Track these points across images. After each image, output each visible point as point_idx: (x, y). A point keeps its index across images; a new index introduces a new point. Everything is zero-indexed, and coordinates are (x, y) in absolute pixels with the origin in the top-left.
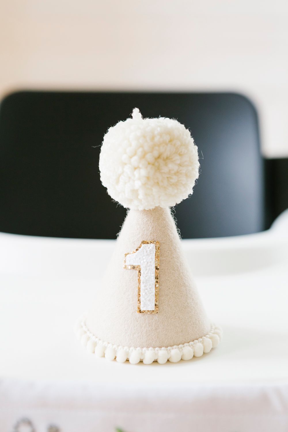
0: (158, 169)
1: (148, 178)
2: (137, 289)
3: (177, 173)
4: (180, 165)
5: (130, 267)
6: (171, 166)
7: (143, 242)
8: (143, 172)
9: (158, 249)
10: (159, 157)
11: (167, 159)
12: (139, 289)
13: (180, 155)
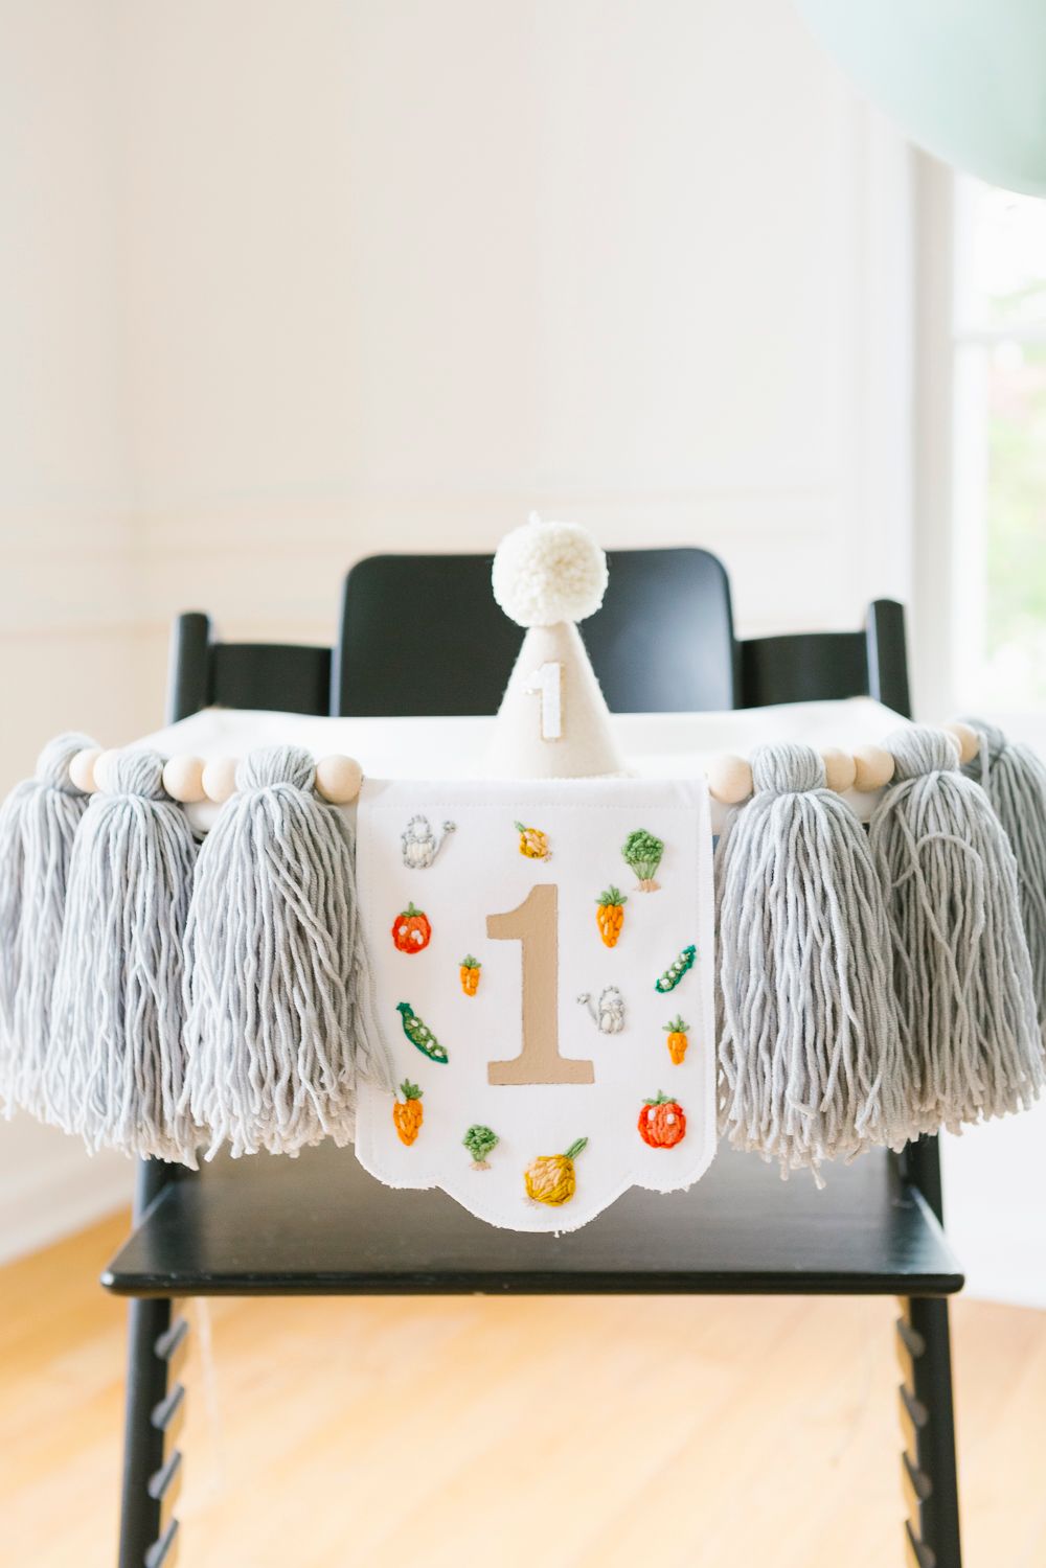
0: (559, 574)
1: (548, 584)
2: (539, 716)
3: (581, 579)
4: (584, 571)
5: (531, 692)
6: (573, 571)
7: (546, 662)
8: (542, 577)
9: (563, 670)
10: (559, 562)
11: (569, 564)
12: (541, 715)
13: (585, 560)
